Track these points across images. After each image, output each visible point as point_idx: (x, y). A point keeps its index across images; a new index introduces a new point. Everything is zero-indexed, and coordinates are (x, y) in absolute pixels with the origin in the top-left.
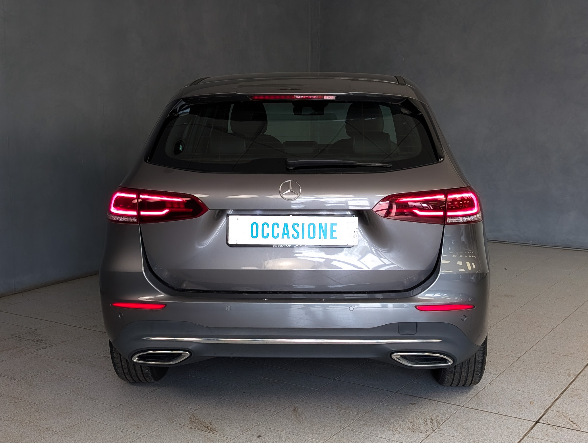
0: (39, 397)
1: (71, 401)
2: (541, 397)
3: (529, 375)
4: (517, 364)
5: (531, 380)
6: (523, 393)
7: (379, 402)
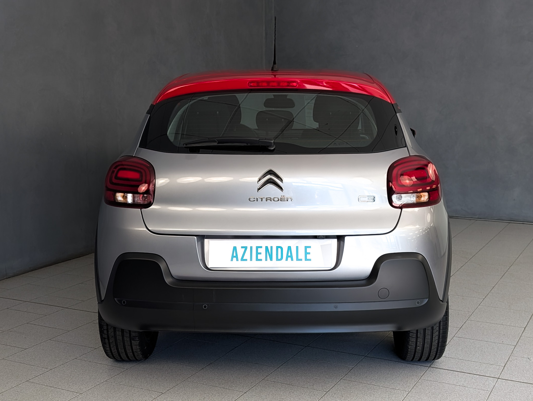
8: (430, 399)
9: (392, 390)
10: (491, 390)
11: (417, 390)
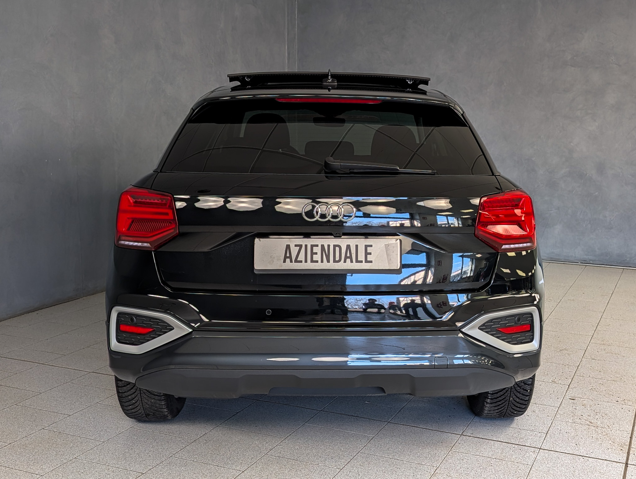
8: (462, 477)
9: (418, 466)
10: (532, 464)
11: (447, 465)
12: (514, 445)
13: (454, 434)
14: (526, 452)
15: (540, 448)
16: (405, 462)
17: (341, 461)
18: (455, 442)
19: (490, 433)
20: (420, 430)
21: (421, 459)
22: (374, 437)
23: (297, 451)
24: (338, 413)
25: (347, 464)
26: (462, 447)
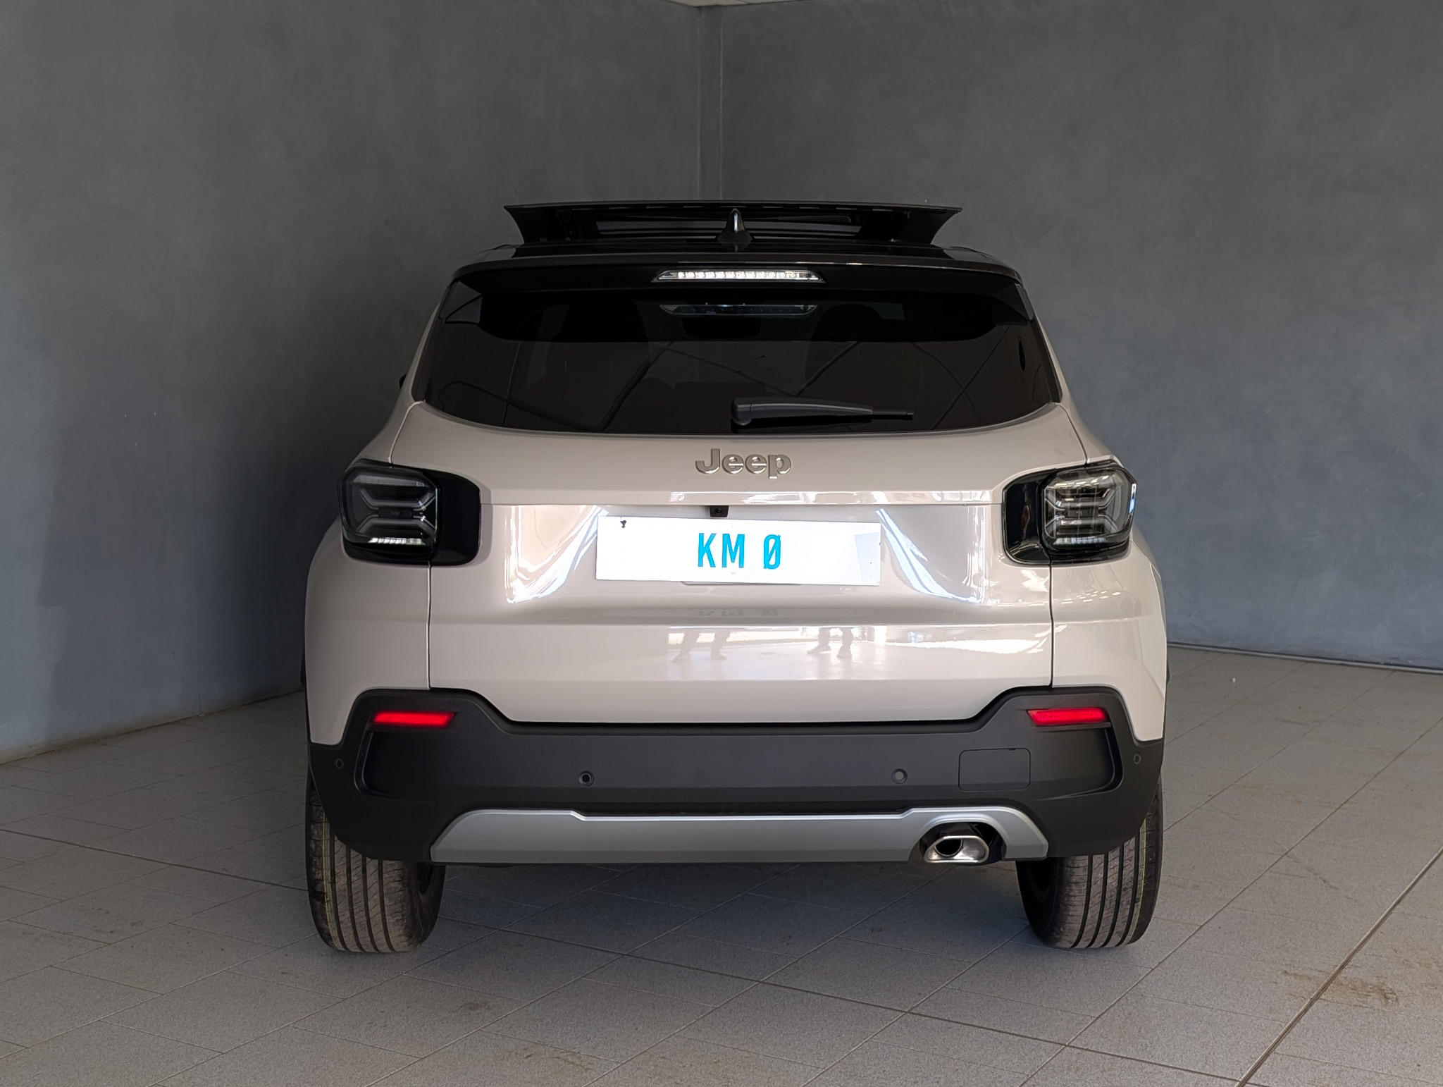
0: (31, 1030)
1: (112, 1039)
2: (1254, 1022)
3: (1225, 968)
4: (1197, 940)
5: (1228, 980)
6: (1210, 1013)
7: (867, 1037)
9: (786, 1064)
11: (848, 1067)
12: (1012, 1036)
13: (892, 1009)
14: (1033, 1050)
15: (1067, 1044)
16: (761, 1057)
17: (628, 1050)
18: (886, 1025)
19: (972, 1011)
20: (822, 1000)
21: (797, 1052)
22: (716, 1008)
23: (544, 1027)
24: (661, 960)
25: (638, 1055)
26: (898, 1034)
